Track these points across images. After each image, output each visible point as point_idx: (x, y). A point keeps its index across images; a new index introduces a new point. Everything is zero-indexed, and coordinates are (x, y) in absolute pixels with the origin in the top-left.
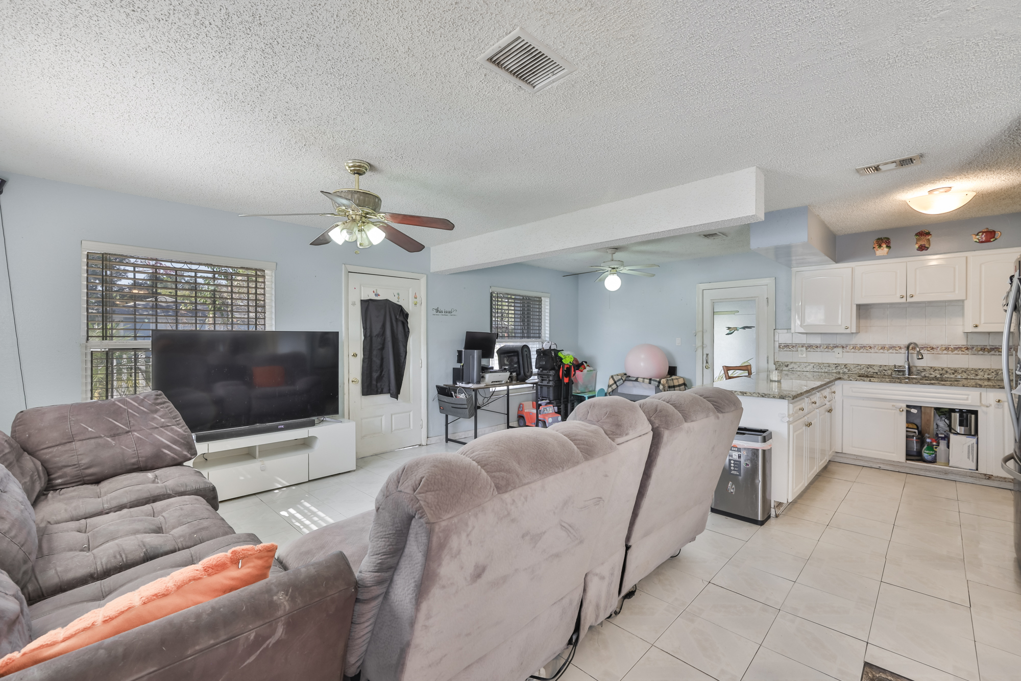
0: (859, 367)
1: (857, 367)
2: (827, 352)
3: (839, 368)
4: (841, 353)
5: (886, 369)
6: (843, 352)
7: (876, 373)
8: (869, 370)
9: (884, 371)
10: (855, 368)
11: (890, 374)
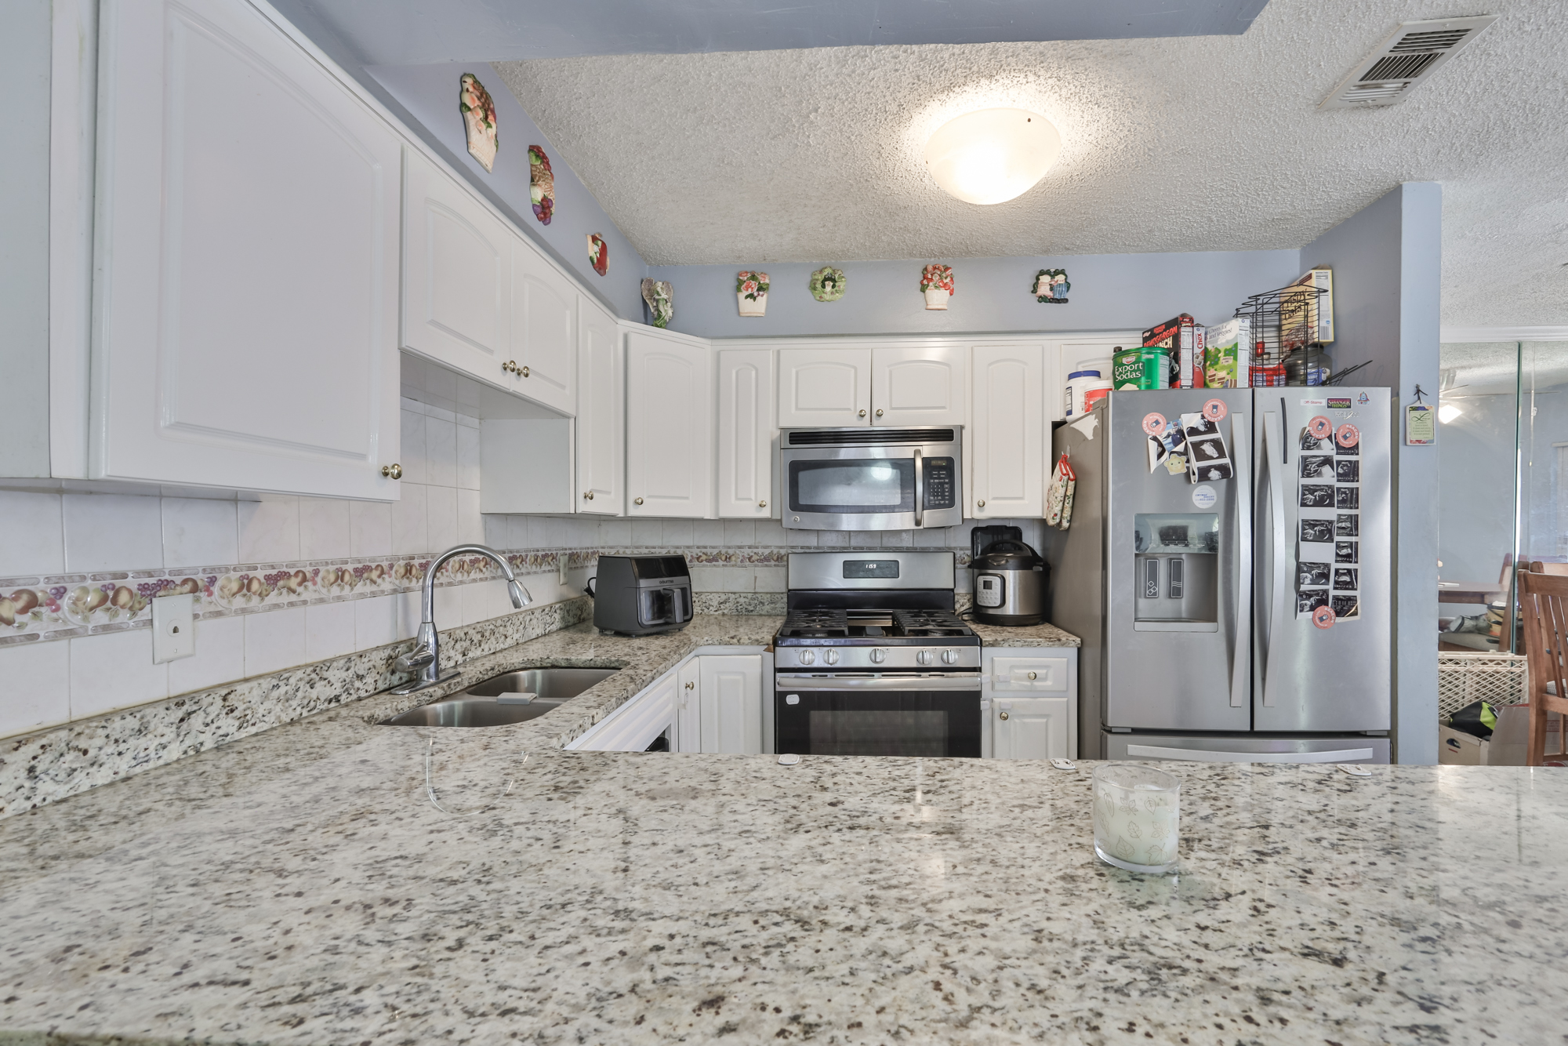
0: (283, 689)
1: (275, 693)
2: (106, 629)
3: (197, 721)
4: (185, 623)
5: (360, 673)
6: (196, 616)
7: (337, 699)
8: (314, 694)
9: (358, 684)
10: (266, 697)
11: (371, 688)
